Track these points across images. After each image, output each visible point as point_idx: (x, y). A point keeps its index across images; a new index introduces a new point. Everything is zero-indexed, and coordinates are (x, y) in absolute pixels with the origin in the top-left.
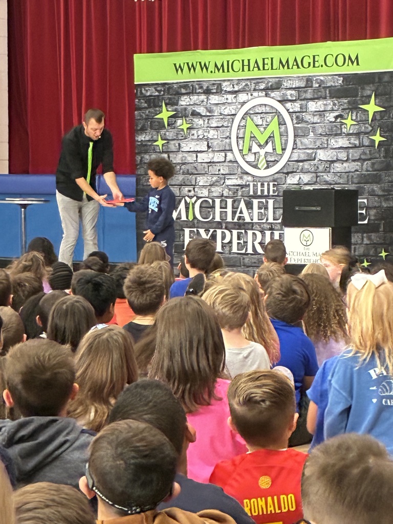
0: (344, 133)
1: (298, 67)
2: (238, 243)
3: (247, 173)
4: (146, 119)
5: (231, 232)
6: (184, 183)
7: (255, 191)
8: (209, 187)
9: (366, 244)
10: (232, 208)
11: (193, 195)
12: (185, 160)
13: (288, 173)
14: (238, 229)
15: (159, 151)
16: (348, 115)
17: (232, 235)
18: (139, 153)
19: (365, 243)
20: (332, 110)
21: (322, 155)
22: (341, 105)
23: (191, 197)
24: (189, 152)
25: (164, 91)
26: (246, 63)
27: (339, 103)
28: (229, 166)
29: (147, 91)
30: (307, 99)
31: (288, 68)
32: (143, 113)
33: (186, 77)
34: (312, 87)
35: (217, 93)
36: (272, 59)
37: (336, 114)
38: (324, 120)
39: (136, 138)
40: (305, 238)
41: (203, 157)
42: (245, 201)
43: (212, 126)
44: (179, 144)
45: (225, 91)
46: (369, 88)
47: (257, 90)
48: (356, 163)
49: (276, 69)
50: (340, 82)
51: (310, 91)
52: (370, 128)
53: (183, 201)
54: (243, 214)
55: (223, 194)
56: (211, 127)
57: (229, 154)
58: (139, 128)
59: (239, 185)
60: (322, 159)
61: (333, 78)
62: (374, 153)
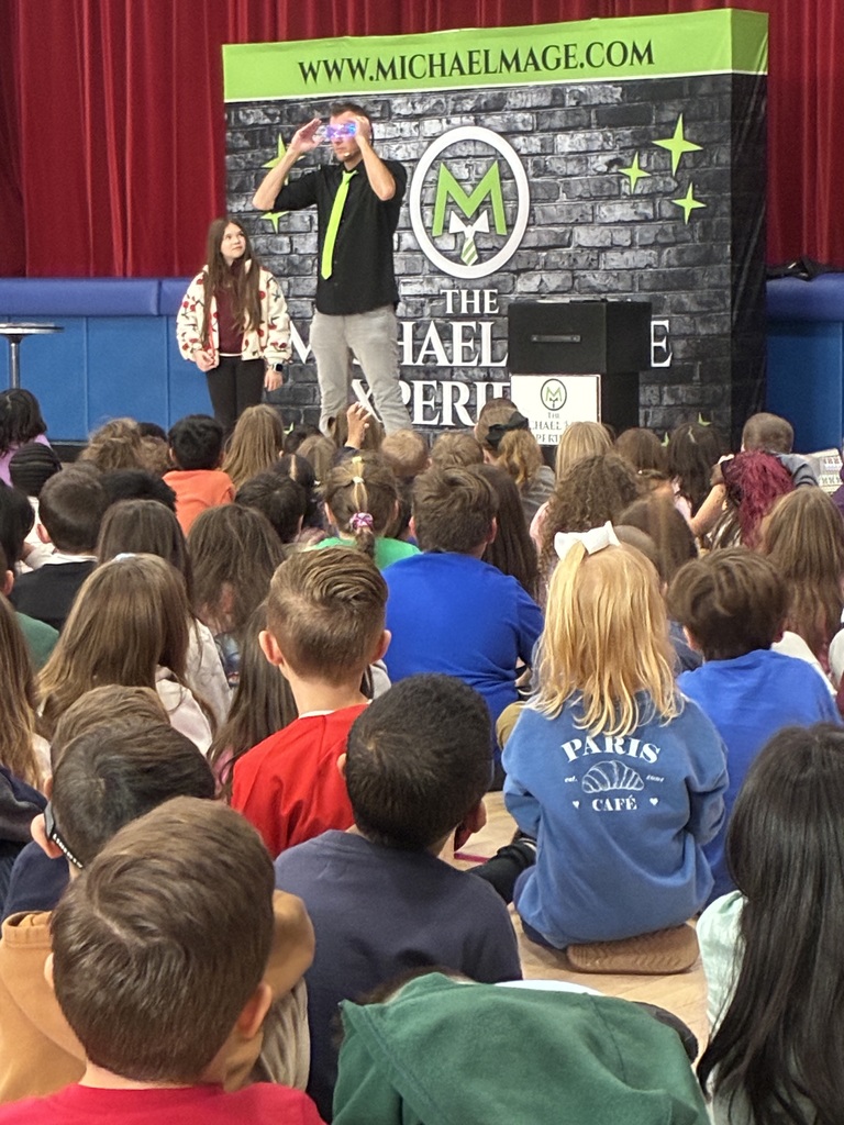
0: (625, 194)
1: (537, 68)
2: (425, 406)
3: (441, 273)
4: (246, 170)
5: (411, 385)
7: (457, 307)
9: (668, 406)
13: (518, 272)
14: (424, 379)
15: (271, 231)
16: (632, 161)
17: (412, 391)
19: (665, 403)
20: (603, 150)
21: (583, 236)
22: (619, 140)
25: (280, 116)
26: (437, 60)
27: (614, 136)
28: (405, 259)
29: (248, 116)
30: (554, 130)
31: (518, 69)
32: (240, 158)
33: (322, 88)
34: (563, 105)
35: (381, 118)
36: (487, 52)
37: (610, 157)
38: (587, 169)
39: (229, 208)
40: (550, 396)
42: (436, 325)
44: (311, 218)
45: (399, 114)
46: (671, 108)
47: (459, 113)
48: (649, 251)
49: (495, 72)
50: (617, 96)
51: (559, 113)
52: (674, 184)
54: (433, 349)
57: (407, 236)
58: (234, 188)
59: (425, 296)
60: (583, 244)
61: (604, 89)
62: (682, 232)
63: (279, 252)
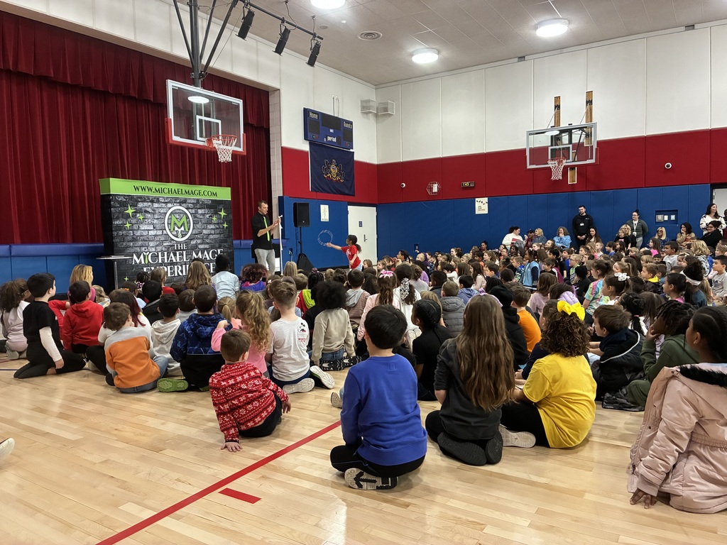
0: (213, 223)
1: (193, 195)
4: (118, 213)
6: (142, 245)
7: (177, 248)
8: (155, 247)
10: (167, 256)
12: (142, 234)
13: (191, 240)
15: (127, 229)
16: (214, 216)
18: (115, 231)
20: (208, 214)
21: (205, 232)
23: (146, 252)
24: (144, 230)
25: (128, 199)
26: (170, 190)
27: (210, 211)
28: (164, 237)
29: (119, 198)
30: (197, 208)
31: (189, 194)
32: (117, 209)
33: (140, 193)
34: (199, 203)
35: (157, 202)
36: (182, 189)
38: (205, 217)
39: (113, 223)
41: (151, 233)
45: (161, 202)
46: (221, 206)
47: (176, 203)
48: (218, 235)
49: (184, 194)
50: (210, 202)
51: (198, 205)
52: (222, 221)
53: (142, 255)
55: (162, 250)
56: (155, 218)
57: (164, 231)
58: (115, 217)
61: (207, 201)
62: (224, 231)
63: (129, 235)
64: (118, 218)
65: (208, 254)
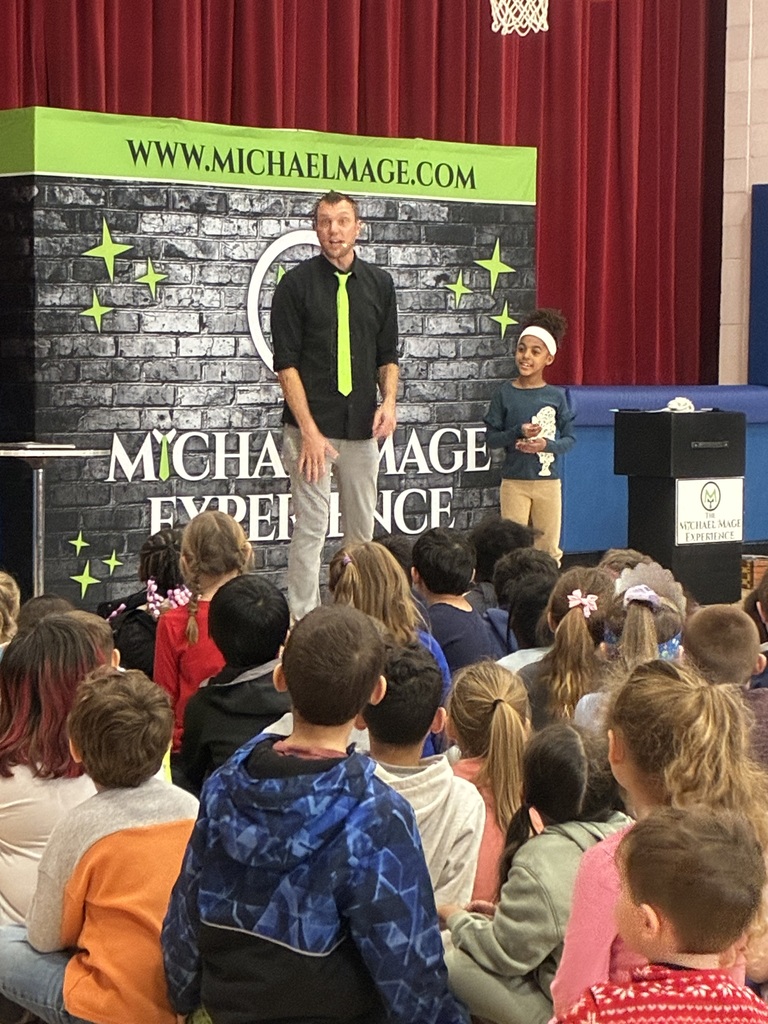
0: (450, 308)
1: (373, 180)
2: (261, 521)
4: (61, 256)
5: (247, 499)
6: (150, 399)
8: (202, 409)
10: (250, 450)
11: (168, 427)
12: (151, 351)
14: (260, 493)
15: (92, 329)
16: (458, 277)
17: (248, 506)
18: (47, 334)
20: (431, 266)
21: (414, 347)
22: (445, 257)
23: (165, 431)
24: (161, 333)
25: (104, 198)
26: (276, 158)
27: (441, 252)
28: (242, 365)
29: (66, 194)
30: (388, 242)
31: (355, 178)
32: (55, 242)
33: (151, 172)
34: (395, 219)
35: (218, 212)
36: (325, 157)
37: (439, 272)
38: (417, 282)
39: (40, 299)
40: (708, 497)
41: (191, 347)
42: (273, 435)
43: (208, 280)
44: (140, 317)
45: (236, 210)
46: (490, 231)
47: (297, 215)
48: (471, 363)
49: (333, 178)
50: (444, 215)
51: (391, 226)
52: (493, 302)
53: (148, 440)
54: (270, 461)
55: (230, 423)
56: (206, 284)
57: (244, 341)
58: (47, 276)
59: (262, 404)
60: (413, 354)
61: (433, 208)
62: (498, 346)
63: (101, 354)
64: (57, 280)
65: (425, 445)
